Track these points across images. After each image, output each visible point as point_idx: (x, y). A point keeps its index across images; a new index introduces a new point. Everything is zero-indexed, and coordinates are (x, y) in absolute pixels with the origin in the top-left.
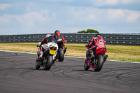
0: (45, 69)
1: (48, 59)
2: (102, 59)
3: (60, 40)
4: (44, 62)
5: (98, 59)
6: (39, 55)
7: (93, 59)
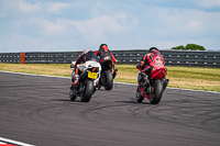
0: (83, 101)
1: (86, 85)
2: (160, 86)
3: (107, 58)
4: (81, 90)
5: (155, 86)
6: (73, 80)
7: (147, 86)
